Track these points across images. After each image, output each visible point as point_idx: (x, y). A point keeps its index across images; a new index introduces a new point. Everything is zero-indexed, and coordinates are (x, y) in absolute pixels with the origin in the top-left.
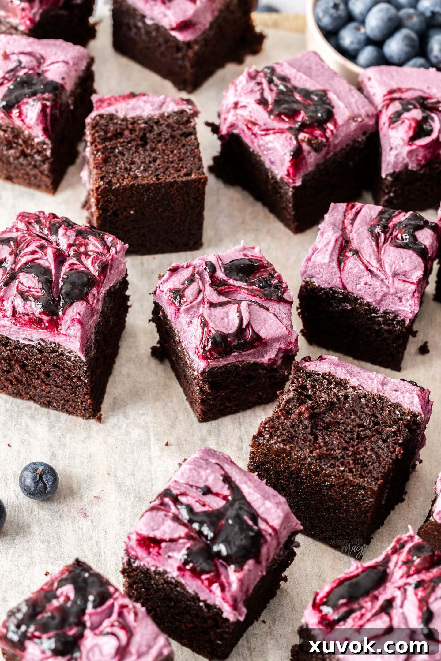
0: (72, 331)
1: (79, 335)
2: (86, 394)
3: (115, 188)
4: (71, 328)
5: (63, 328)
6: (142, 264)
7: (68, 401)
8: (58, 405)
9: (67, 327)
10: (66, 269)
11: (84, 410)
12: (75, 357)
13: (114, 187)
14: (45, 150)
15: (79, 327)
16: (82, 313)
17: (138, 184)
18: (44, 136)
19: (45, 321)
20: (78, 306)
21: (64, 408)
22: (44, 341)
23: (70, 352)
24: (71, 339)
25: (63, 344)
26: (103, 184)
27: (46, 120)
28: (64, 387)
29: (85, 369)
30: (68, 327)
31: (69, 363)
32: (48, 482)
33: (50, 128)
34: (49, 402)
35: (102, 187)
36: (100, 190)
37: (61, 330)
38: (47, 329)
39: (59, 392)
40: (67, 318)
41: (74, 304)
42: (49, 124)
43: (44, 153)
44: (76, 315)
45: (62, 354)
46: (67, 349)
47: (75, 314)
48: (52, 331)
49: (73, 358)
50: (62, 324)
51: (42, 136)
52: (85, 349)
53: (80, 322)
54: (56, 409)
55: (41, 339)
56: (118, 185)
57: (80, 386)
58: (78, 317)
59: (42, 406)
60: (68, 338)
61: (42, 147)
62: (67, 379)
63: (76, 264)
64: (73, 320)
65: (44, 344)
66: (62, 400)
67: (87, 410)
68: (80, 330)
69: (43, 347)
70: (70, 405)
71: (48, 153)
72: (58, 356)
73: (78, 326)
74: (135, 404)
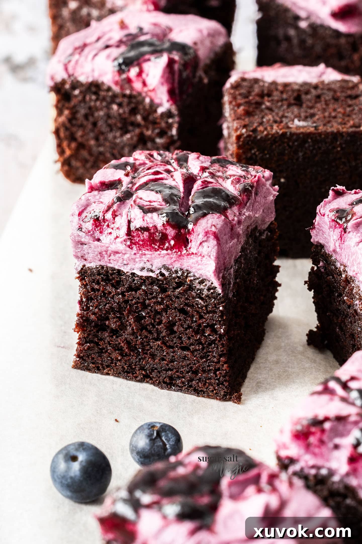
0: (205, 247)
1: (214, 254)
2: (220, 356)
3: (261, 137)
4: (204, 244)
5: (193, 246)
6: (295, 266)
7: (196, 372)
8: (183, 383)
9: (199, 243)
10: (198, 186)
11: (218, 385)
12: (209, 289)
13: (259, 137)
14: (170, 126)
15: (215, 242)
16: (219, 226)
17: (291, 133)
18: (171, 102)
19: (170, 238)
20: (213, 218)
21: (191, 386)
22: (168, 269)
23: (202, 282)
24: (204, 259)
25: (193, 270)
26: (246, 132)
27: (173, 80)
28: (192, 347)
29: (221, 308)
30: (201, 244)
31: (200, 301)
32: (168, 441)
33: (177, 91)
34: (171, 378)
35: (245, 135)
36: (242, 139)
37: (190, 248)
38: (172, 248)
39: (184, 358)
40: (199, 230)
41: (209, 216)
42: (176, 85)
43: (169, 133)
44: (211, 227)
45: (191, 288)
46: (198, 276)
47: (209, 225)
48: (179, 251)
49: (205, 292)
50: (193, 240)
51: (168, 101)
52: (221, 275)
53: (216, 236)
54: (180, 389)
55: (165, 267)
56: (265, 133)
57: (213, 342)
58: (213, 229)
59: (162, 388)
60: (200, 258)
61: (167, 122)
62: (197, 332)
63: (211, 183)
64: (207, 233)
65: (167, 274)
66: (188, 372)
67: (222, 384)
68: (216, 247)
69: (166, 279)
70: (200, 380)
71: (174, 132)
72: (185, 291)
73: (213, 242)
74: (287, 387)
